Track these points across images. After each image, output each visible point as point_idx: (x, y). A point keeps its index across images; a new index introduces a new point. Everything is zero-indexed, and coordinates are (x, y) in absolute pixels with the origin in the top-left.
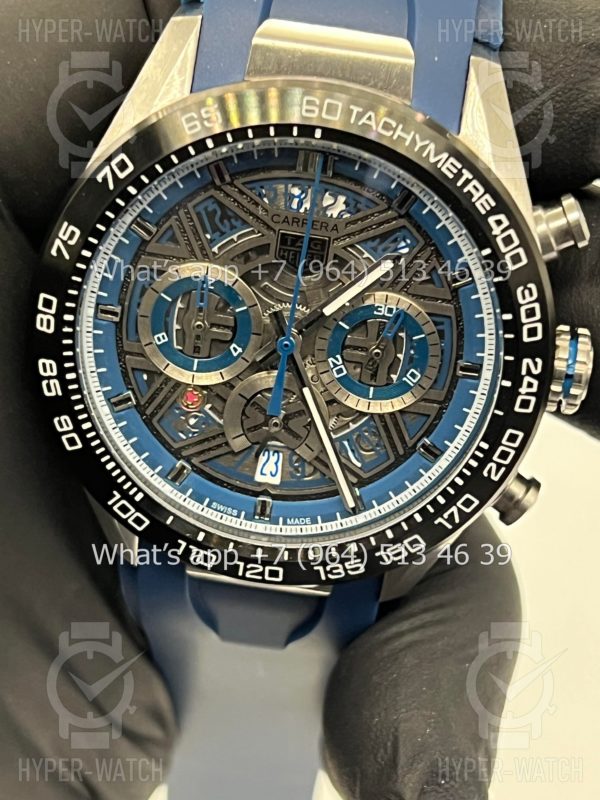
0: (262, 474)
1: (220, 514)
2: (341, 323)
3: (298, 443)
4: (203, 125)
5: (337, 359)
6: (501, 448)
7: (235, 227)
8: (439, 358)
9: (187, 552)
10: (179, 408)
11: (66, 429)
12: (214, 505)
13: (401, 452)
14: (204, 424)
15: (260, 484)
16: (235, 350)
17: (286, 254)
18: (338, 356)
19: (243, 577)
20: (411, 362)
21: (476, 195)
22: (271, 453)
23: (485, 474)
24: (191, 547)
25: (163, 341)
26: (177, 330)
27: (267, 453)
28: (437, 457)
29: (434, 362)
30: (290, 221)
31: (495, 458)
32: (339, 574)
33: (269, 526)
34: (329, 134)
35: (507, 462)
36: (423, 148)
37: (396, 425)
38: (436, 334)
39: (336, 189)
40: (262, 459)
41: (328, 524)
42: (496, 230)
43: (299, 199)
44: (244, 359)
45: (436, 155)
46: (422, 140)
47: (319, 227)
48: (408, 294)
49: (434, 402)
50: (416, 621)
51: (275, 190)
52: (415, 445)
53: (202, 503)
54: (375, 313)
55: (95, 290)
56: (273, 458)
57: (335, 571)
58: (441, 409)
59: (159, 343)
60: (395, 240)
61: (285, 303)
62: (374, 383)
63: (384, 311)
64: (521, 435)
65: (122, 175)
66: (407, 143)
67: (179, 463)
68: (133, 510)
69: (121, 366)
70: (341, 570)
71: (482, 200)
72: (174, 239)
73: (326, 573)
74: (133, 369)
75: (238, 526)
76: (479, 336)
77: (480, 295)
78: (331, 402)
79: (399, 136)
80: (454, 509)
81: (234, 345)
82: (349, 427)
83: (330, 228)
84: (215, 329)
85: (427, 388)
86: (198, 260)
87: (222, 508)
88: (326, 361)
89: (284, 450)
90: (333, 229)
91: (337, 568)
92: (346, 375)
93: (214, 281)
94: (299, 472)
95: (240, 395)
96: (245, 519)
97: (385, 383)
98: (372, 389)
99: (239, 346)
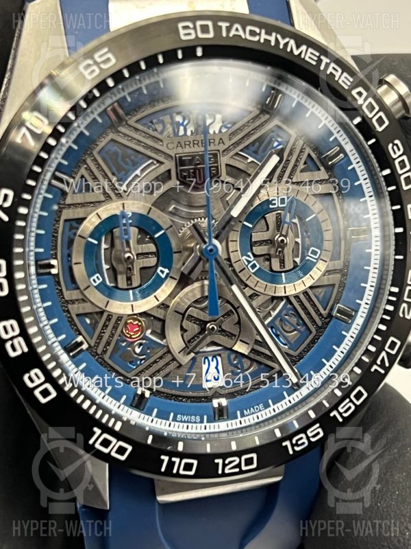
0: (207, 380)
1: (186, 425)
2: (245, 223)
3: (234, 341)
4: (100, 68)
5: (249, 256)
6: (408, 289)
7: (137, 163)
8: (332, 232)
9: (171, 464)
10: (124, 341)
11: (37, 382)
12: (179, 417)
13: (320, 323)
14: (148, 348)
16: (162, 272)
17: (186, 174)
18: (250, 254)
19: (224, 475)
21: (337, 75)
22: (210, 358)
23: (401, 315)
24: (174, 459)
25: (98, 282)
26: (106, 270)
27: (207, 360)
28: (352, 317)
30: (183, 145)
31: (405, 298)
32: (303, 443)
33: (229, 422)
36: (286, 44)
37: (310, 300)
38: (324, 211)
40: (205, 367)
41: (279, 405)
42: (360, 101)
44: (171, 277)
45: (298, 47)
46: (283, 38)
49: (335, 271)
51: (162, 122)
52: (331, 312)
53: (168, 419)
54: (271, 206)
55: (33, 248)
56: (213, 364)
57: (299, 442)
58: (342, 276)
59: (95, 285)
61: (193, 219)
62: (284, 270)
63: (278, 204)
65: (39, 131)
66: (273, 43)
67: (139, 390)
68: (114, 440)
69: (66, 316)
70: (305, 440)
71: (343, 78)
73: (293, 446)
74: (77, 315)
75: (203, 431)
76: (361, 200)
77: (355, 165)
78: (252, 297)
79: (265, 40)
80: (384, 354)
81: (160, 268)
82: (271, 316)
83: (217, 142)
85: (328, 260)
86: (113, 200)
87: (185, 418)
88: (241, 260)
90: (219, 143)
91: (301, 438)
92: (260, 268)
93: (131, 214)
94: (239, 369)
95: (176, 311)
96: (208, 422)
97: (292, 267)
98: (283, 274)
99: (165, 268)
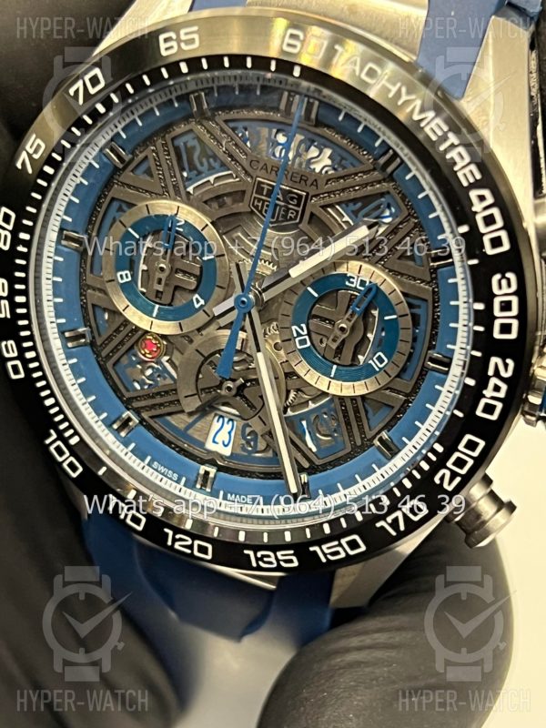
0: (214, 442)
1: (160, 476)
2: (309, 289)
3: (252, 413)
4: (179, 46)
5: (302, 329)
6: (456, 455)
7: (214, 168)
8: (409, 345)
10: (135, 355)
11: (11, 355)
12: (155, 464)
13: (359, 442)
14: (159, 376)
15: (209, 452)
16: (198, 301)
17: (260, 204)
18: (304, 326)
19: (172, 548)
20: (380, 344)
21: (460, 164)
22: (226, 420)
23: (437, 480)
25: (125, 280)
26: (143, 271)
27: (221, 420)
28: (393, 453)
29: (404, 348)
30: (269, 170)
31: (449, 464)
32: (271, 563)
34: (308, 72)
35: (463, 472)
37: (356, 411)
38: (409, 317)
39: (323, 141)
40: (216, 425)
41: (270, 507)
42: (477, 207)
43: (282, 147)
44: (204, 311)
45: (421, 112)
46: (408, 93)
47: (298, 180)
48: (384, 268)
49: (399, 392)
50: (367, 640)
51: (258, 133)
52: (374, 437)
53: (143, 461)
54: (347, 283)
55: (61, 213)
56: (228, 427)
57: (265, 559)
58: (407, 402)
59: (121, 281)
60: (378, 207)
62: (338, 361)
63: (356, 284)
64: (482, 444)
65: (92, 91)
66: (391, 95)
67: (127, 414)
68: (67, 454)
69: (82, 300)
70: (272, 559)
71: (466, 171)
72: (149, 172)
73: (257, 559)
74: (94, 306)
75: (177, 492)
76: (452, 325)
77: (458, 280)
78: (291, 374)
80: (399, 514)
81: (197, 296)
82: (308, 406)
83: (309, 182)
84: (179, 276)
85: (393, 376)
86: (170, 198)
87: (162, 469)
88: (290, 328)
89: (237, 418)
90: (312, 184)
91: (269, 556)
92: (309, 347)
93: (183, 223)
94: (251, 446)
95: (197, 350)
96: (185, 485)
97: (350, 363)
98: (335, 367)
99: (202, 298)
